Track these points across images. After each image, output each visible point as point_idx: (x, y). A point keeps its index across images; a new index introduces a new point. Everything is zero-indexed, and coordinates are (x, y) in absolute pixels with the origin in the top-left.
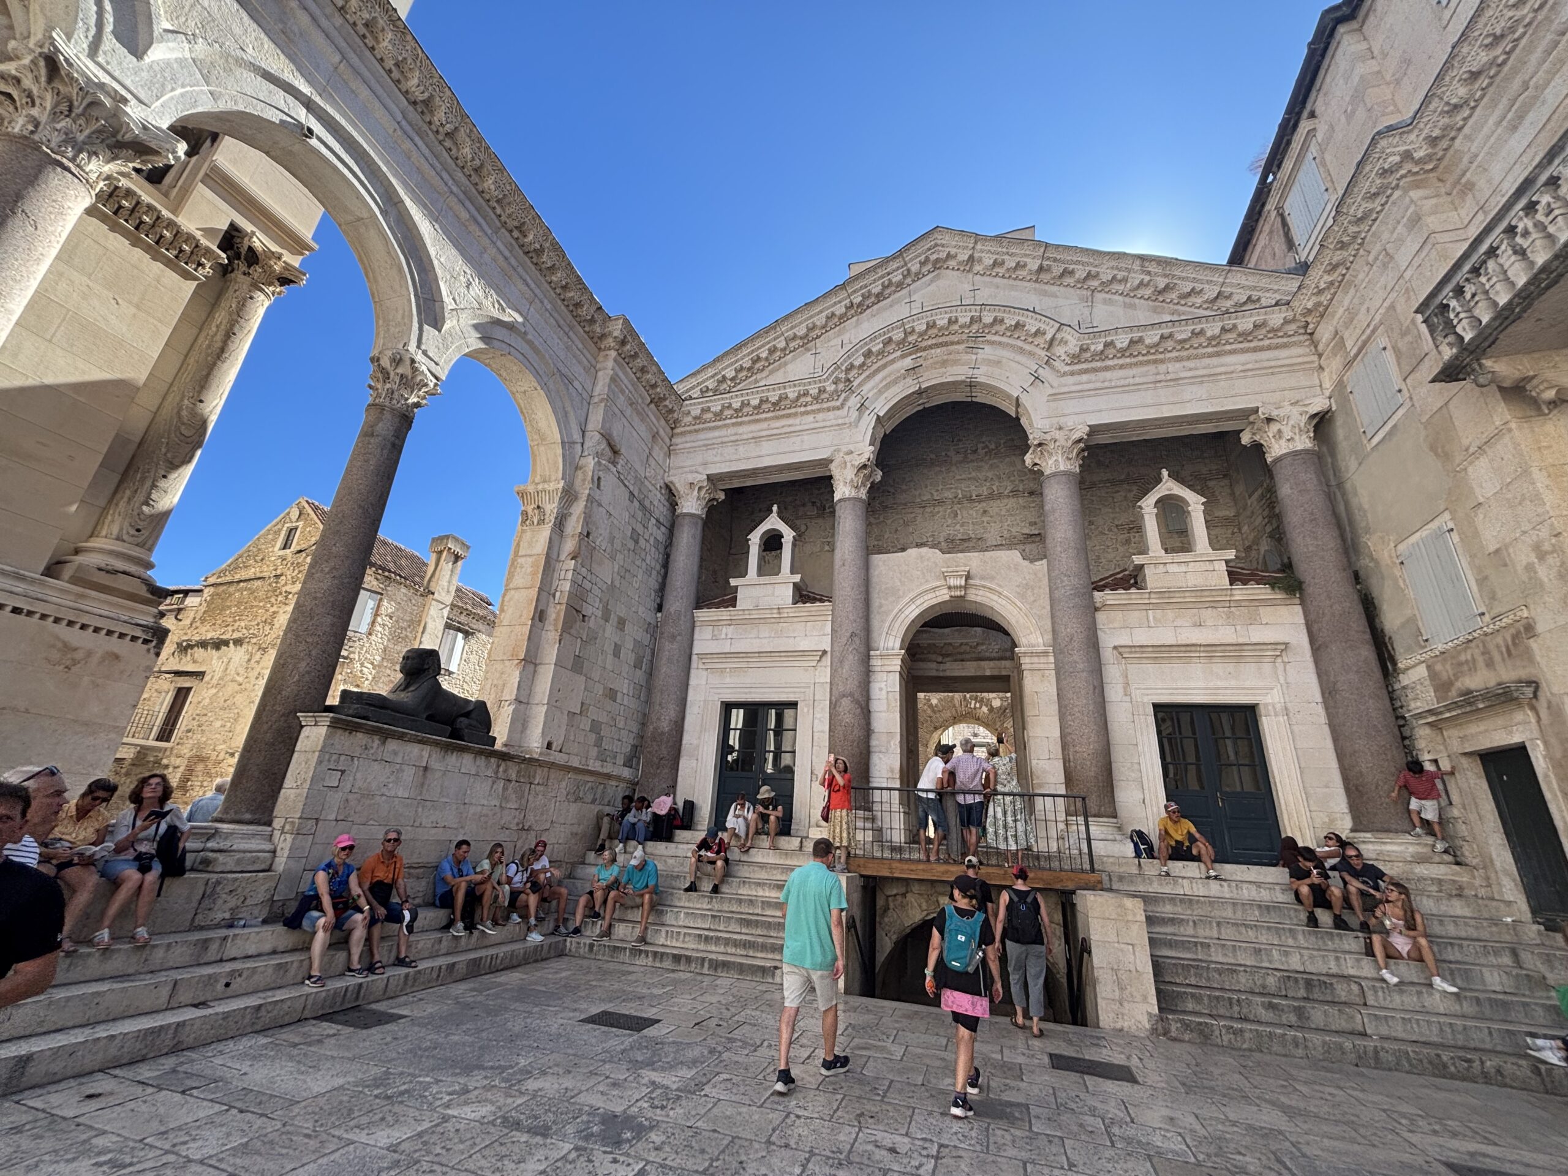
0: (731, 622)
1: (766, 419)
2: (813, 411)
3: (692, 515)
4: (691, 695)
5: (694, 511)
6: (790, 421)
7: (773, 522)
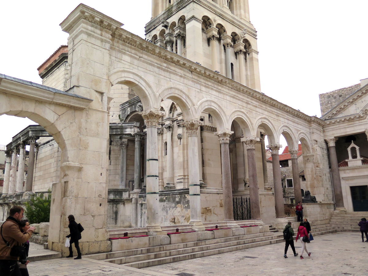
0: (348, 170)
1: (346, 123)
2: (358, 120)
3: (332, 147)
4: (342, 186)
5: (333, 145)
6: (352, 123)
7: (353, 145)
